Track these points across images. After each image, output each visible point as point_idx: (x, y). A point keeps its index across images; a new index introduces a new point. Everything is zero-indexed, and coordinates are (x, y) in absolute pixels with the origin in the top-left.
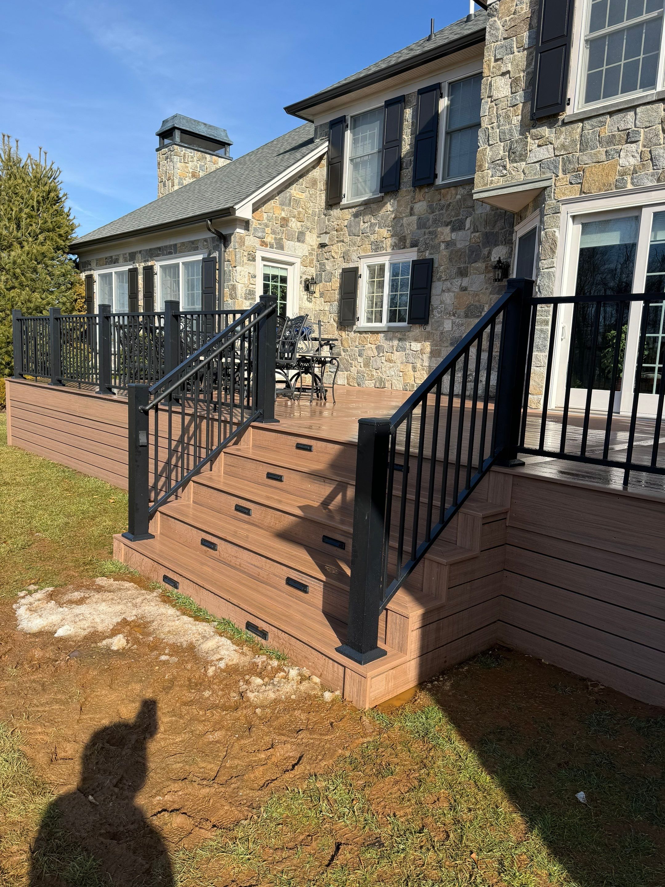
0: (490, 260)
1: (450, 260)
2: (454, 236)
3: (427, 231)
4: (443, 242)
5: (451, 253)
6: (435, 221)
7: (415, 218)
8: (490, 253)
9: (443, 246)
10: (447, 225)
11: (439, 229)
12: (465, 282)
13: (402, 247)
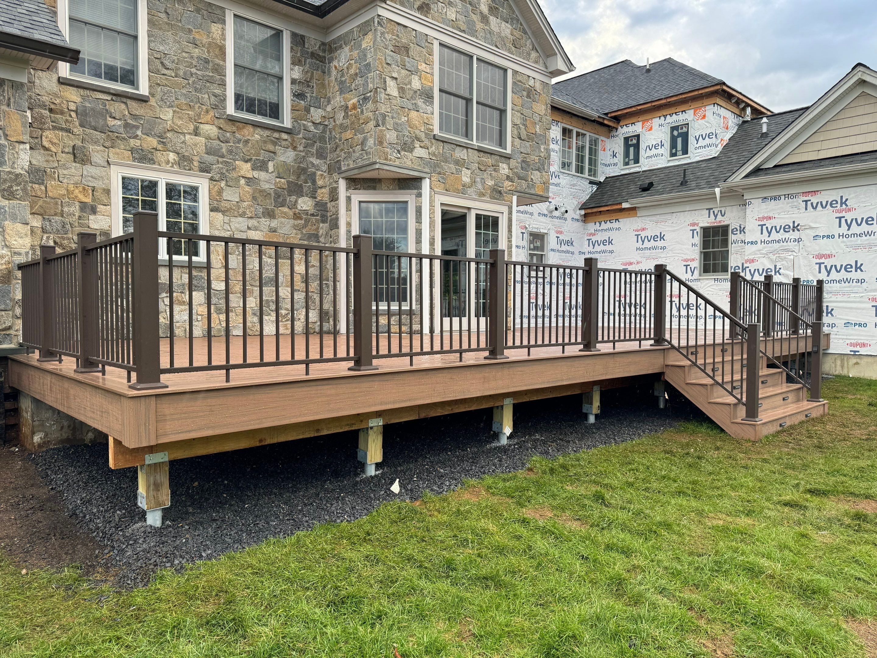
0: (297, 208)
1: (254, 198)
2: (256, 174)
3: (220, 160)
4: (243, 177)
5: (255, 191)
6: (230, 152)
7: (201, 140)
8: (296, 201)
9: (243, 181)
10: (246, 161)
11: (237, 162)
12: (274, 223)
13: (187, 168)
